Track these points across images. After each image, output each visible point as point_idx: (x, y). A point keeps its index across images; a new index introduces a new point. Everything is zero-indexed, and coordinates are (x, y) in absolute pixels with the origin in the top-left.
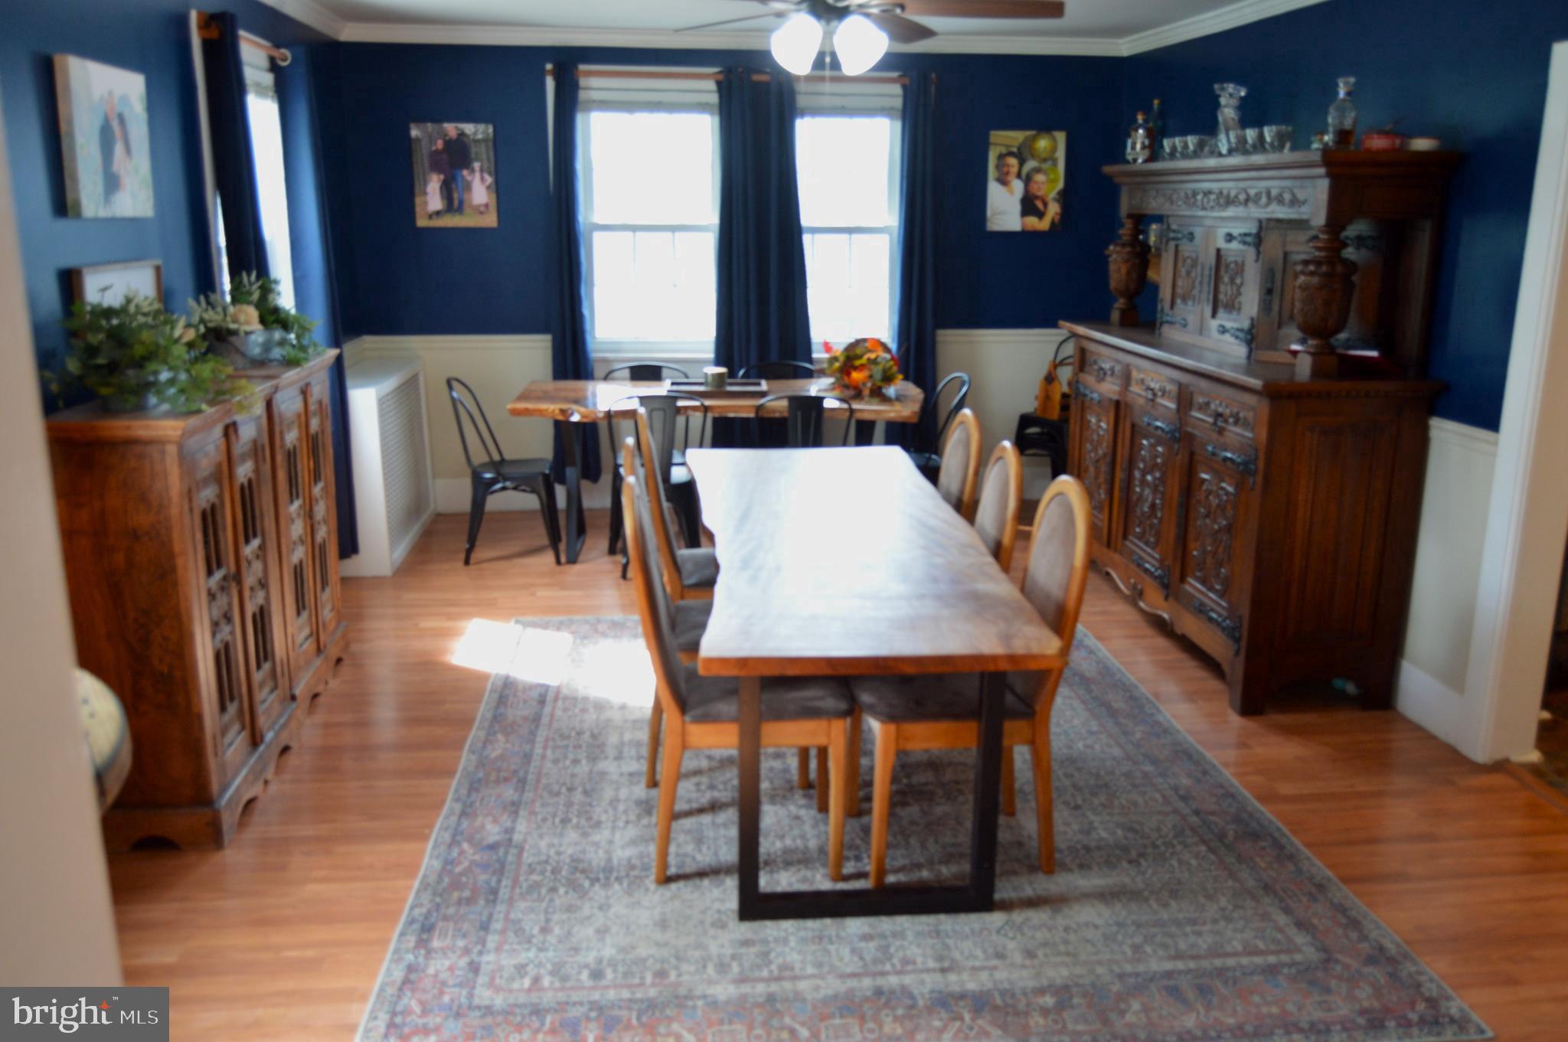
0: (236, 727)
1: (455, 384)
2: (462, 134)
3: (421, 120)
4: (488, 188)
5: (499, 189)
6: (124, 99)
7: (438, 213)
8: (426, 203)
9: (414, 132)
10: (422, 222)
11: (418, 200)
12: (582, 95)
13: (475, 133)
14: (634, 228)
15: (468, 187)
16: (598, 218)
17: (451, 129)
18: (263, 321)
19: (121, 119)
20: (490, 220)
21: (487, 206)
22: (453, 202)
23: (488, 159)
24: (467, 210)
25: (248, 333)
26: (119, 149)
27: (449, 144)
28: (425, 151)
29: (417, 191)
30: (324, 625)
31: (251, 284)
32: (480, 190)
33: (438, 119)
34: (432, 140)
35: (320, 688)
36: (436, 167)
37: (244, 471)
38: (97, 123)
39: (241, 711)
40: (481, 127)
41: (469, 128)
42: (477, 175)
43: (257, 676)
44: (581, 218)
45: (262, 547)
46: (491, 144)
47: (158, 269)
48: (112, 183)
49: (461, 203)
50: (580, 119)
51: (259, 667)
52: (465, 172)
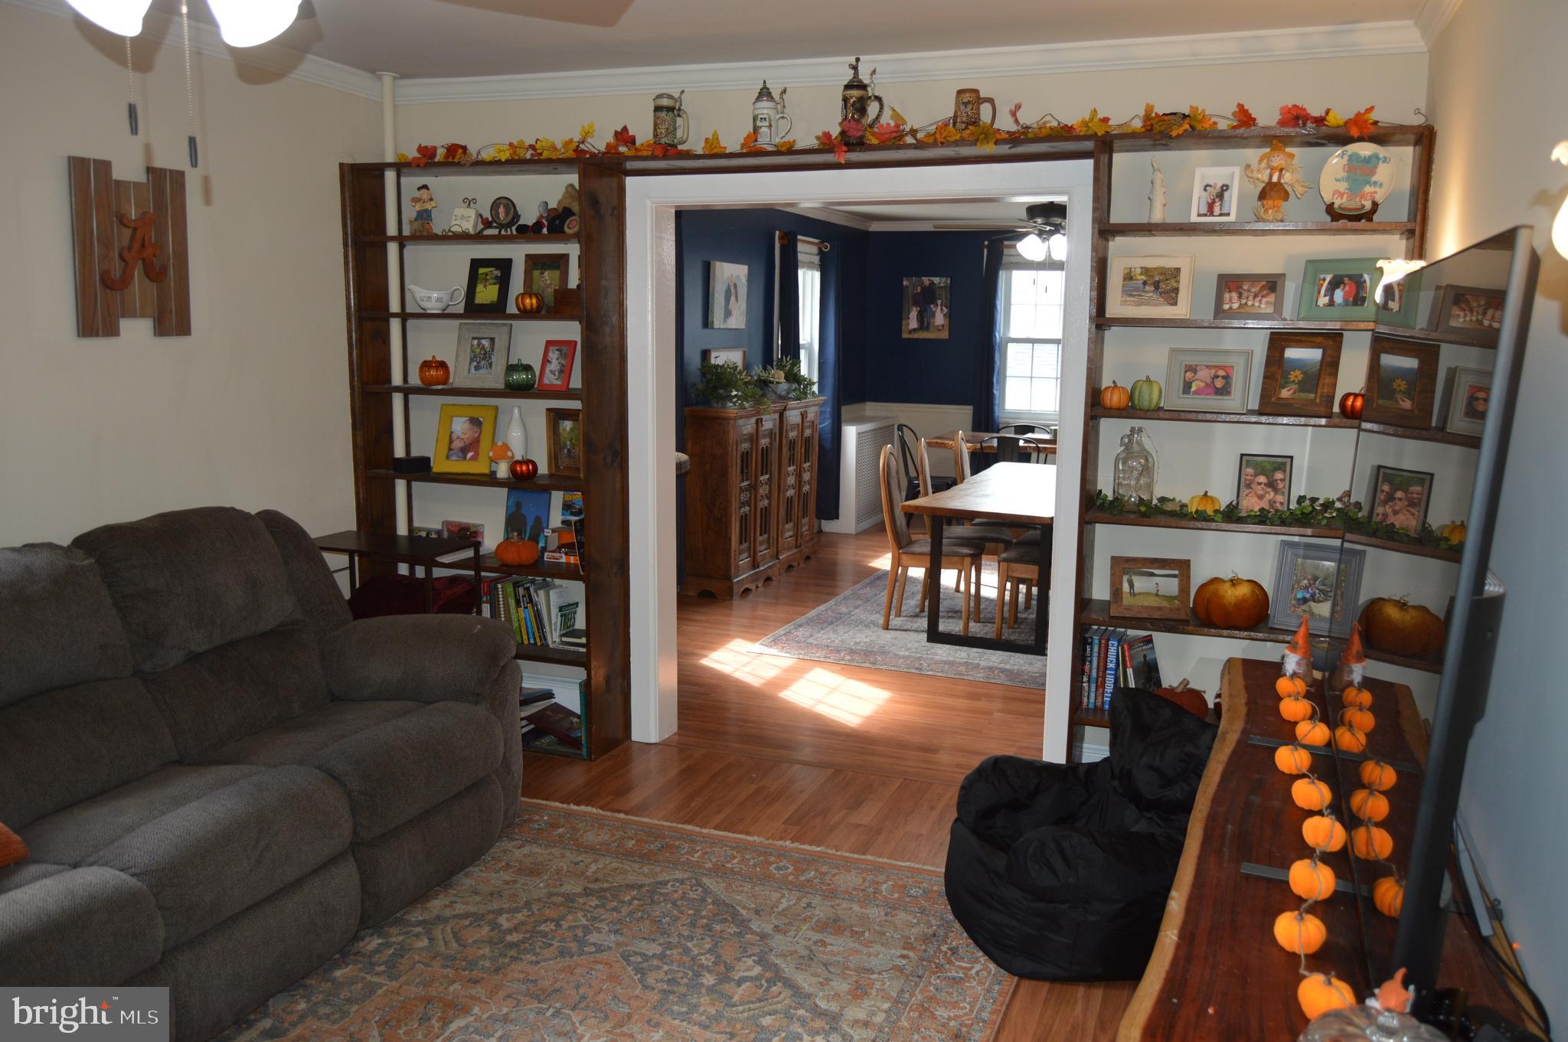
0: (746, 554)
1: (905, 429)
2: (932, 283)
3: (909, 275)
4: (944, 315)
5: (950, 316)
6: (738, 277)
7: (914, 330)
8: (908, 324)
9: (905, 283)
10: (905, 335)
11: (904, 322)
12: (1005, 259)
13: (940, 283)
14: (1033, 341)
15: (933, 315)
16: (1013, 334)
17: (926, 280)
18: (786, 378)
19: (735, 285)
20: (945, 335)
21: (943, 326)
22: (924, 323)
23: (946, 298)
24: (931, 328)
25: (778, 383)
26: (733, 298)
27: (925, 289)
28: (910, 294)
29: (904, 317)
30: (802, 536)
31: (787, 362)
32: (940, 318)
33: (919, 275)
34: (915, 288)
35: (795, 564)
36: (916, 303)
37: (764, 442)
38: (725, 288)
39: (749, 547)
40: (944, 279)
41: (936, 280)
42: (939, 308)
43: (760, 539)
44: (998, 335)
45: (770, 479)
46: (948, 289)
47: (744, 352)
48: (728, 313)
49: (928, 324)
50: (1002, 275)
51: (761, 535)
52: (932, 306)
